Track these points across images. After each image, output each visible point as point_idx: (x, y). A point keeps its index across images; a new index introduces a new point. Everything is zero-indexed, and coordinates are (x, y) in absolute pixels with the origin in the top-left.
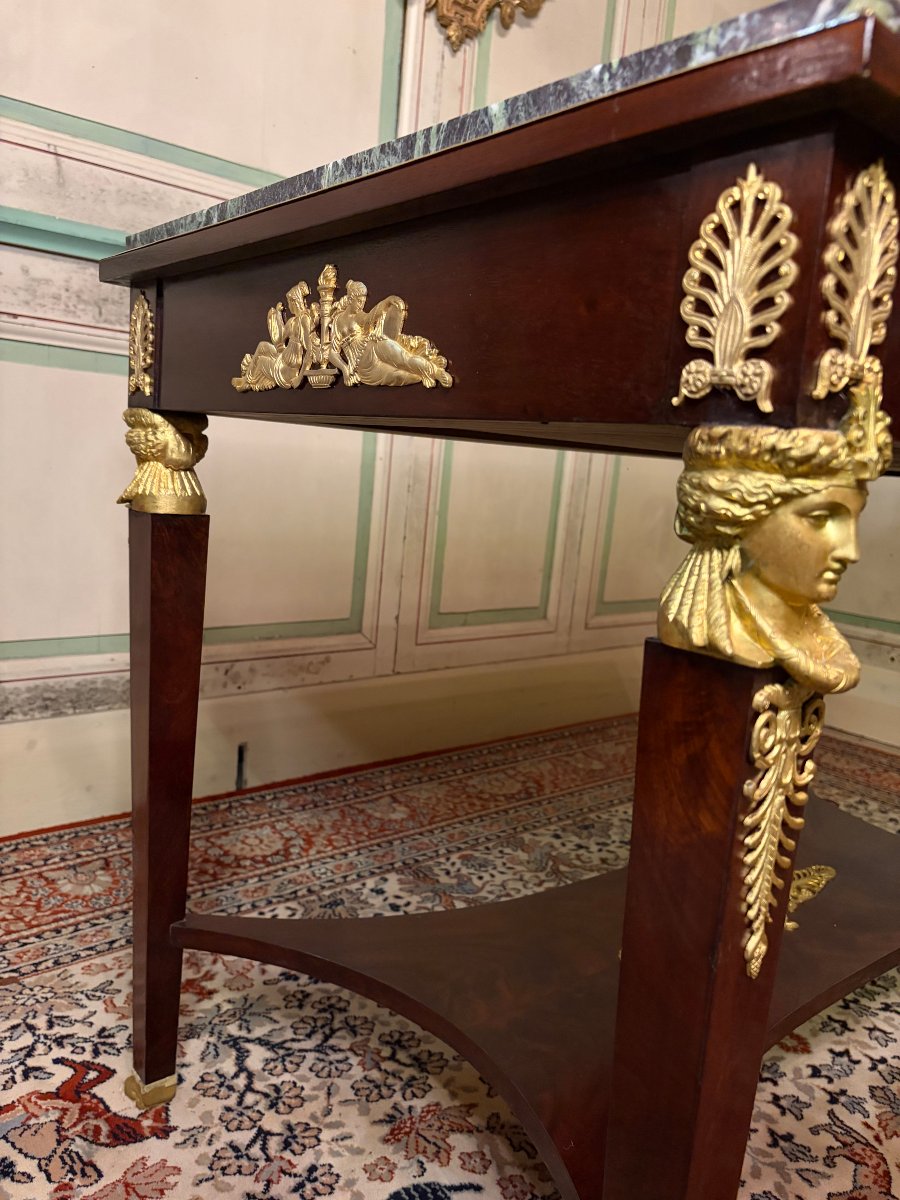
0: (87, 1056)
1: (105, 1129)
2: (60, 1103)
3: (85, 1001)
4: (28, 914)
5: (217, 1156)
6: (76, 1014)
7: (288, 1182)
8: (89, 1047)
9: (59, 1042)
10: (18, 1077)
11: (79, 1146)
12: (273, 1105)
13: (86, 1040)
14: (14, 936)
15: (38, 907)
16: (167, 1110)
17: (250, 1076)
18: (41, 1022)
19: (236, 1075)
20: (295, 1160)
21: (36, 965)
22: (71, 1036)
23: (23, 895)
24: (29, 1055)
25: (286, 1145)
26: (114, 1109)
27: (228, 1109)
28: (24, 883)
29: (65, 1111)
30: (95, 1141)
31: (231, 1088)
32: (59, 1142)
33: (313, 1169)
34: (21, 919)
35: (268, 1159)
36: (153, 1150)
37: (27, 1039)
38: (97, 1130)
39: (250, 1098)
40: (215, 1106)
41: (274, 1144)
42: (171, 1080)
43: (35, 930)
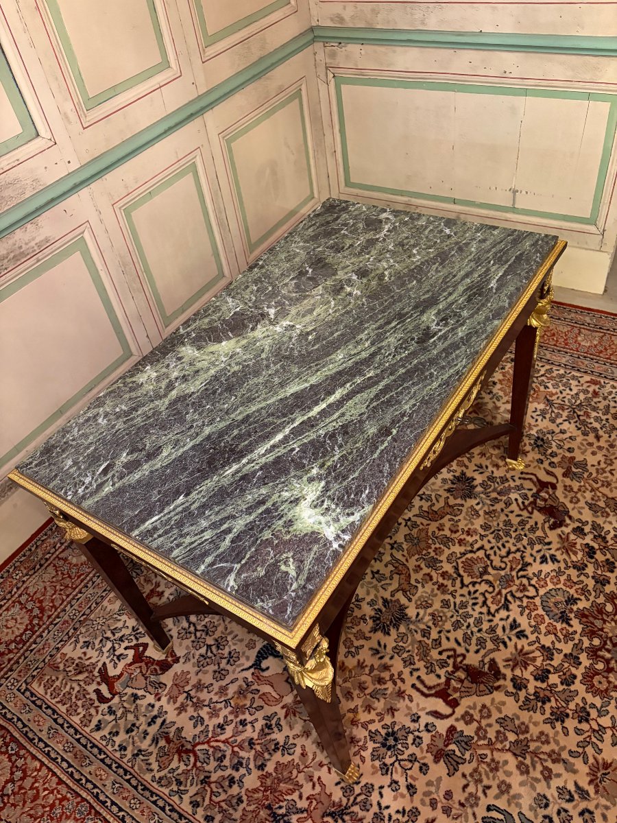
0: (134, 642)
1: (158, 668)
2: (137, 665)
3: (119, 618)
4: (68, 581)
5: (199, 662)
6: (120, 625)
7: (224, 661)
8: (132, 637)
9: (121, 639)
10: (117, 661)
11: (153, 678)
12: (207, 634)
13: (130, 635)
14: (71, 597)
15: (70, 577)
16: (173, 651)
17: (194, 625)
18: (109, 634)
19: (189, 627)
20: (223, 652)
21: (90, 608)
22: (123, 636)
23: (60, 573)
24: (114, 650)
25: (218, 648)
26: (156, 659)
27: (193, 642)
28: (55, 566)
29: (140, 667)
30: (157, 675)
31: (190, 633)
32: (146, 680)
33: (230, 653)
34: (67, 586)
35: (215, 656)
36: (177, 668)
37: (109, 645)
38: (155, 669)
39: (198, 634)
40: (188, 642)
41: (214, 648)
42: (170, 645)
43: (77, 590)
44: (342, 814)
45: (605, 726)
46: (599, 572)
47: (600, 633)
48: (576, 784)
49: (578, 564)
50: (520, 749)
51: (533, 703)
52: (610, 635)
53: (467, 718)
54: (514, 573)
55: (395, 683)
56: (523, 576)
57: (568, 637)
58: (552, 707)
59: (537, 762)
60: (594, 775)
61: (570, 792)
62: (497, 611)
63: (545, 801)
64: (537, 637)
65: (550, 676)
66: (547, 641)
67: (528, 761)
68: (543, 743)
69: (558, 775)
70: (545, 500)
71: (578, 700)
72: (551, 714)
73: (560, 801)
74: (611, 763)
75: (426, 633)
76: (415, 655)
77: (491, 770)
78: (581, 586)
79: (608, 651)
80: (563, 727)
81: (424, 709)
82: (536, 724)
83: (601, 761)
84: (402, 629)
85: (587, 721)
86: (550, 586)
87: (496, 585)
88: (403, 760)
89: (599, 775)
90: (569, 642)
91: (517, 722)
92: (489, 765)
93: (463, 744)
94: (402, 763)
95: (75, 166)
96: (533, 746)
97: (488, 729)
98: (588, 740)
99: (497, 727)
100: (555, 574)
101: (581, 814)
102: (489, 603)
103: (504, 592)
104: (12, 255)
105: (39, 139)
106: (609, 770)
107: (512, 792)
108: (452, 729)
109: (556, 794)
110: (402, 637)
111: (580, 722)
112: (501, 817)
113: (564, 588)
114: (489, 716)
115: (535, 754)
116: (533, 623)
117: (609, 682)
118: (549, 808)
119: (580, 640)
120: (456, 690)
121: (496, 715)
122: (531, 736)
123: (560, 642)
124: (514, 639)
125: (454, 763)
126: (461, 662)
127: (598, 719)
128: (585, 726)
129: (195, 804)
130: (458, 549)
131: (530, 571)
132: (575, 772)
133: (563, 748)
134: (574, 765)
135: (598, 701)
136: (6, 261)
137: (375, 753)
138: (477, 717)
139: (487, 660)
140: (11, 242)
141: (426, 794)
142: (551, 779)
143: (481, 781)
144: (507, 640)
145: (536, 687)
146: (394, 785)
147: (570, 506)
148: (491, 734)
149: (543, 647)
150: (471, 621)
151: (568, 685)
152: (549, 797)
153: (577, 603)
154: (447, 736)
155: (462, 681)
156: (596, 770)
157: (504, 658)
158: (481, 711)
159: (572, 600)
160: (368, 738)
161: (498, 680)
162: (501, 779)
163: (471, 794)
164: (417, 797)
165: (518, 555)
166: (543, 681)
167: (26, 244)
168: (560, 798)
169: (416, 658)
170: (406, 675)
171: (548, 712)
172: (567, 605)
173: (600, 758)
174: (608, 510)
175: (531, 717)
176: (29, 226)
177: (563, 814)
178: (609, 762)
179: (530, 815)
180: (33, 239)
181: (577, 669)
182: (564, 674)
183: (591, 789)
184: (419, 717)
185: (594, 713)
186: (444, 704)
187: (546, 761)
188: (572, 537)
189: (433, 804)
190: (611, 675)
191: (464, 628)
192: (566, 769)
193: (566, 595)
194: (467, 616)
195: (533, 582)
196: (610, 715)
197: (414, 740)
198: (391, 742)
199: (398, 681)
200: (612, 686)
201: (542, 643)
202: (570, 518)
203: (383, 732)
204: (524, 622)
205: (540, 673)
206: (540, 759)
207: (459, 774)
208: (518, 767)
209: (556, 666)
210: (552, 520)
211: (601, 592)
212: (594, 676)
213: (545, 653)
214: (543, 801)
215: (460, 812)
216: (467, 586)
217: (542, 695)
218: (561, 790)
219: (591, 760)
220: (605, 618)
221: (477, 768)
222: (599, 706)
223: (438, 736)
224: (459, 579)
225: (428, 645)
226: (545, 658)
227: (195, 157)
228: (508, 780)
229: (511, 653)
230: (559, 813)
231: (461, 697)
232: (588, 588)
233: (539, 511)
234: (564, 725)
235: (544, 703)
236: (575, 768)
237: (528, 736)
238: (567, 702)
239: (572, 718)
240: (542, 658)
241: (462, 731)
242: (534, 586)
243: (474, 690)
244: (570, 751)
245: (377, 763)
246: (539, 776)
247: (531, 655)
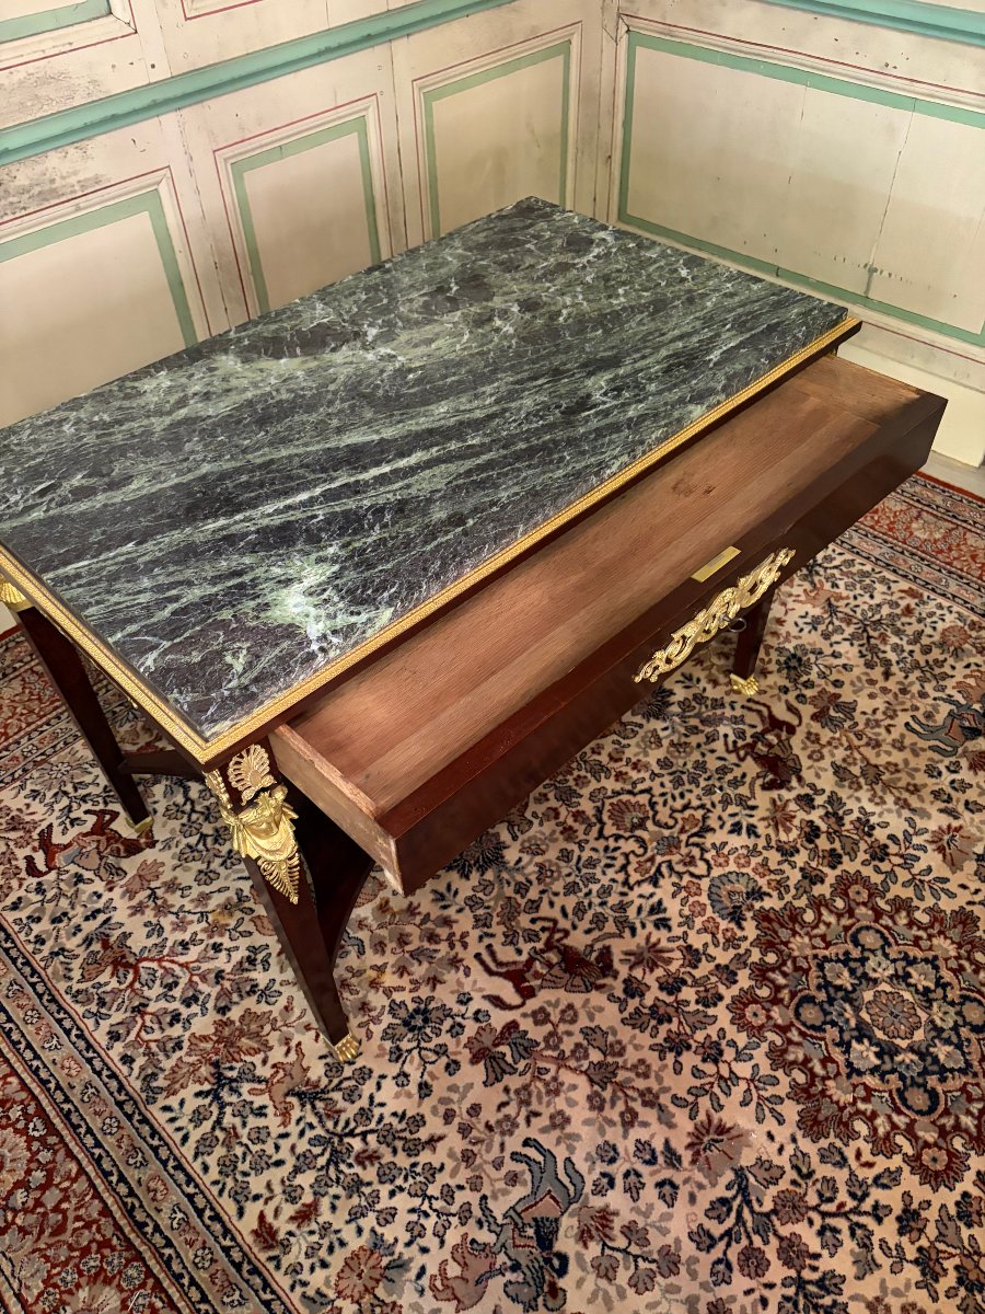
0: (101, 806)
1: (122, 848)
2: (95, 838)
3: (90, 769)
4: (35, 705)
5: (182, 853)
6: (88, 779)
7: (218, 861)
8: (100, 800)
9: (84, 799)
10: (69, 826)
11: (111, 860)
12: (207, 819)
13: (98, 796)
14: (33, 726)
15: (40, 699)
16: (151, 831)
17: (193, 802)
18: (69, 788)
19: (185, 804)
20: (221, 848)
21: (54, 747)
22: (89, 795)
23: (27, 691)
24: (70, 811)
25: (216, 841)
26: (124, 836)
27: (183, 825)
28: (23, 680)
29: (99, 841)
30: (119, 856)
31: (183, 812)
32: (101, 859)
33: (230, 851)
34: (31, 712)
35: (208, 850)
36: (149, 855)
37: (65, 802)
38: (118, 850)
39: (194, 816)
40: (176, 824)
41: (209, 841)
42: (148, 820)
43: (44, 720)
44: (315, 1098)
45: (740, 1074)
46: (814, 864)
47: (783, 947)
48: (667, 1142)
49: (787, 847)
50: (602, 1076)
51: (645, 1018)
52: (796, 953)
53: (540, 1017)
54: (684, 837)
55: (452, 946)
56: (697, 845)
57: (731, 942)
58: (670, 1031)
59: (619, 1098)
60: (698, 1138)
61: (653, 1151)
62: (639, 883)
63: (612, 1153)
64: (685, 933)
65: (684, 989)
66: (697, 941)
67: (607, 1094)
68: (638, 1075)
69: (645, 1124)
70: (770, 746)
71: (712, 1031)
72: (665, 1040)
73: (634, 1159)
74: (730, 1129)
75: (522, 889)
76: (494, 915)
77: (549, 1092)
78: (778, 878)
79: (785, 975)
80: (676, 1061)
81: (481, 990)
82: (637, 1047)
83: (715, 1122)
84: (490, 875)
85: (716, 1062)
86: (732, 867)
87: (650, 847)
88: (426, 1049)
89: (706, 1139)
90: (731, 950)
91: (611, 1038)
92: (547, 1084)
93: (521, 1049)
94: (423, 1052)
95: (161, 73)
96: (622, 1075)
97: (565, 1038)
98: (707, 1087)
99: (579, 1038)
100: (745, 851)
101: (660, 1185)
102: (630, 869)
103: (659, 859)
104: (36, 190)
105: (111, 18)
106: (724, 1137)
107: (569, 1129)
108: (513, 1025)
109: (632, 1149)
110: (486, 886)
111: (704, 1060)
112: (540, 1158)
113: (752, 874)
114: (573, 1021)
115: (621, 1086)
116: (686, 912)
117: (769, 1018)
118: (615, 1166)
119: (747, 951)
120: (537, 975)
121: (583, 1021)
122: (625, 1061)
123: (716, 945)
124: (650, 927)
125: (498, 1071)
126: (558, 941)
127: (733, 1064)
128: (709, 1068)
129: (114, 1036)
130: (610, 784)
131: (710, 839)
132: (671, 1126)
133: (666, 1090)
134: (674, 1116)
135: (742, 1039)
136: (27, 196)
137: (389, 1031)
138: (555, 1017)
139: (598, 946)
140: (39, 169)
141: (442, 1101)
142: (633, 1126)
143: (528, 1103)
144: (638, 925)
145: (657, 999)
146: (401, 1079)
147: (805, 762)
148: (567, 1045)
149: (690, 947)
150: (595, 888)
151: (707, 1006)
152: (621, 1150)
153: (762, 900)
154: (502, 1033)
155: (550, 965)
156: (704, 1131)
157: (625, 949)
158: (563, 1012)
159: (757, 894)
160: (387, 1009)
161: (605, 976)
162: (559, 1108)
163: (507, 1117)
164: (429, 1102)
165: (699, 814)
166: (670, 993)
167: (63, 178)
168: (635, 1155)
169: (496, 919)
170: (472, 938)
171: (662, 1034)
172: (748, 898)
173: (716, 1117)
174: (862, 780)
175: (634, 1037)
176: (71, 150)
177: (632, 1178)
178: (728, 1125)
179: (582, 1166)
180: (75, 173)
181: (728, 988)
182: (706, 991)
183: (687, 1156)
184: (470, 999)
185: (729, 1054)
186: (513, 990)
187: (634, 1100)
188: (792, 806)
189: (448, 1117)
190: (775, 1008)
191: (581, 894)
192: (659, 1119)
193: (751, 885)
194: (593, 879)
195: (708, 856)
196: (753, 1062)
197: (452, 1027)
198: (419, 1022)
199: (458, 945)
200: (771, 1023)
201: (690, 941)
202: (800, 779)
203: (412, 1007)
204: (673, 908)
205: (671, 981)
206: (626, 1095)
207: (499, 1086)
208: (590, 1098)
209: (697, 976)
210: (771, 776)
211: (805, 892)
212: (751, 1003)
213: (688, 957)
214: (609, 1153)
215: (483, 1136)
216: (607, 839)
217: (661, 1011)
218: (642, 1146)
219: (702, 1117)
220: (797, 928)
221: (528, 1085)
222: (741, 1045)
223: (488, 1030)
224: (598, 826)
225: (519, 905)
226: (687, 962)
227: (366, 109)
228: (568, 1112)
229: (638, 946)
230: (627, 1175)
231: (541, 987)
232: (789, 883)
233: (754, 759)
234: (680, 1059)
235: (660, 1022)
236: (674, 1120)
237: (620, 1060)
238: (694, 1029)
239: (695, 1052)
240: (681, 962)
241: (526, 1032)
242: (707, 862)
243: (564, 982)
244: (675, 1097)
245: (388, 1045)
246: (617, 1118)
247: (666, 955)
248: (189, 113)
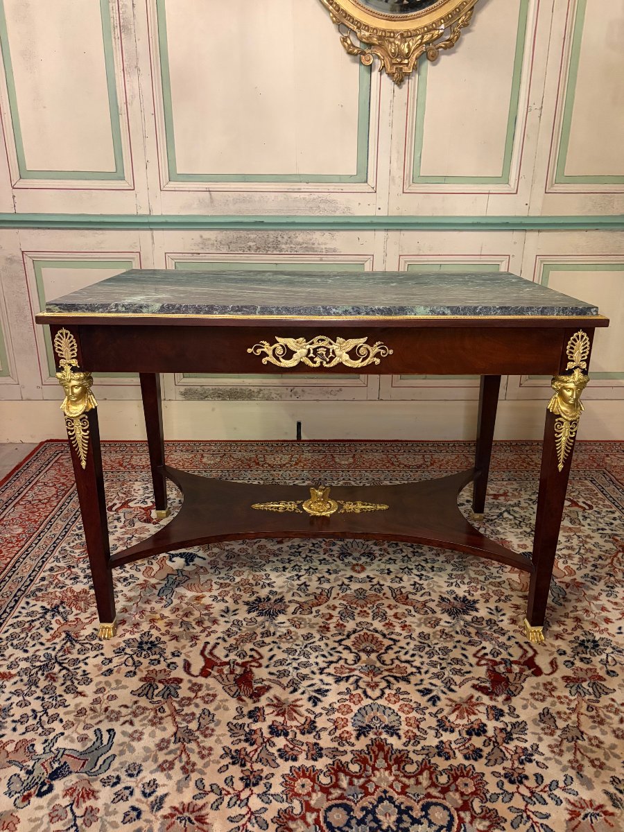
1: (145, 518)
10: (140, 502)
11: (136, 520)
29: (141, 512)
30: (140, 520)
32: (134, 518)
38: (143, 518)
44: (70, 641)
45: (249, 804)
46: (453, 746)
47: (370, 769)
48: (166, 795)
49: (448, 724)
50: (183, 737)
51: (241, 732)
52: (374, 779)
53: (195, 688)
54: (386, 673)
55: (202, 631)
56: (388, 682)
57: (341, 740)
58: (245, 749)
59: (175, 754)
60: (183, 809)
61: (154, 791)
62: (329, 674)
63: (135, 773)
64: (321, 714)
65: (282, 737)
66: (321, 723)
67: (172, 746)
68: (199, 753)
69: (169, 777)
70: (510, 671)
71: (267, 770)
72: (236, 751)
73: (140, 785)
74: (206, 823)
75: (267, 634)
76: (239, 634)
77: (150, 721)
78: (418, 733)
79: (351, 783)
80: (227, 766)
81: (189, 656)
82: (218, 741)
83: (203, 812)
84: (260, 619)
85: (247, 786)
86: (396, 707)
87: (358, 664)
88: (133, 658)
89: (186, 814)
90: (337, 743)
91: (212, 725)
92: (155, 717)
93: (168, 692)
94: (130, 659)
95: (383, 213)
96: (193, 745)
97: (193, 706)
98: (224, 792)
99: (198, 712)
100: (414, 705)
101: (134, 808)
102: (333, 665)
103: (356, 673)
104: (305, 245)
105: (366, 184)
106: (197, 824)
107: (135, 744)
108: (179, 681)
109: (147, 780)
110: (252, 621)
111: (242, 779)
112: (105, 742)
113: (403, 719)
114: (206, 702)
115: (184, 750)
116: (336, 706)
117: (309, 794)
118: (129, 779)
119: (346, 752)
120: (220, 672)
121: (211, 707)
122: (203, 741)
123: (330, 734)
124: (306, 696)
125: (145, 692)
126: (251, 666)
127: (254, 796)
128: (239, 785)
129: (51, 569)
130: (378, 625)
131: (403, 686)
132: (179, 790)
133: (202, 772)
134: (187, 787)
135: (277, 789)
136: (299, 246)
137: (131, 641)
138: (200, 694)
139: (266, 683)
140: (309, 237)
141: (108, 683)
142: (162, 771)
143: (135, 715)
144: (300, 691)
145: (261, 729)
146: (108, 661)
147: (525, 694)
148: (187, 710)
149: (314, 722)
150: (303, 659)
151: (281, 756)
152: (141, 775)
153: (392, 736)
154: (170, 679)
155: (232, 672)
156: (191, 809)
157: (278, 695)
158: (208, 695)
159: (392, 731)
160: (143, 632)
161: (251, 697)
162: (144, 731)
163: (119, 712)
164: (103, 679)
165: (410, 670)
166: (271, 733)
167: (319, 244)
168: (144, 785)
169: (237, 637)
170: (214, 636)
171: (238, 747)
172: (383, 728)
173: (207, 810)
174: (559, 732)
175: (224, 735)
176: (327, 233)
177: (127, 792)
178: (207, 821)
179: (116, 764)
180: (325, 244)
181: (307, 758)
182: (292, 749)
183: (166, 810)
184: (178, 656)
185: (259, 789)
186: (201, 667)
187: (181, 761)
188: (482, 709)
189: (99, 691)
190: (320, 794)
191: (291, 657)
192: (179, 782)
193: (395, 724)
194: (307, 655)
195: (387, 691)
196: (266, 806)
197: (155, 660)
198: (146, 647)
199: (206, 633)
200: (307, 798)
201: (317, 720)
202: (508, 699)
203: (153, 639)
204: (332, 698)
205: (280, 728)
206: (180, 756)
207: (136, 698)
208: (163, 740)
209: (297, 738)
210: (488, 685)
211: (427, 755)
212: (309, 777)
213: (306, 726)
214: (135, 770)
215: (99, 710)
216: (340, 645)
217: (254, 737)
218: (153, 784)
219: (200, 803)
220: (394, 768)
221: (147, 709)
222: (272, 791)
223: (166, 673)
224: (344, 637)
225: (255, 639)
226: (302, 728)
227: (502, 261)
228: (145, 737)
229: (287, 699)
230: (126, 788)
231: (215, 677)
232: (422, 742)
233: (488, 670)
234: (230, 766)
235: (246, 740)
236: (184, 789)
237: (201, 738)
238: (260, 760)
239: (242, 771)
240: (299, 725)
241: (180, 688)
242: (383, 693)
243: (228, 683)
244: (201, 780)
245: (123, 645)
246: (161, 760)
247: (295, 715)
248: (393, 235)
